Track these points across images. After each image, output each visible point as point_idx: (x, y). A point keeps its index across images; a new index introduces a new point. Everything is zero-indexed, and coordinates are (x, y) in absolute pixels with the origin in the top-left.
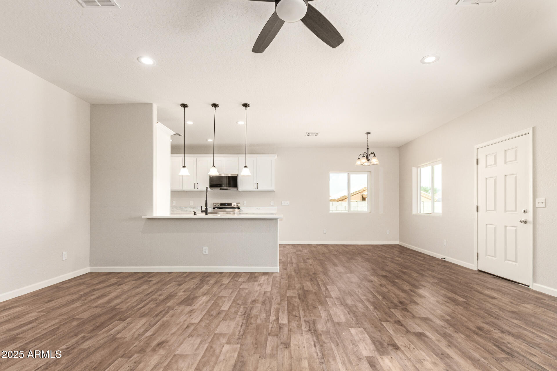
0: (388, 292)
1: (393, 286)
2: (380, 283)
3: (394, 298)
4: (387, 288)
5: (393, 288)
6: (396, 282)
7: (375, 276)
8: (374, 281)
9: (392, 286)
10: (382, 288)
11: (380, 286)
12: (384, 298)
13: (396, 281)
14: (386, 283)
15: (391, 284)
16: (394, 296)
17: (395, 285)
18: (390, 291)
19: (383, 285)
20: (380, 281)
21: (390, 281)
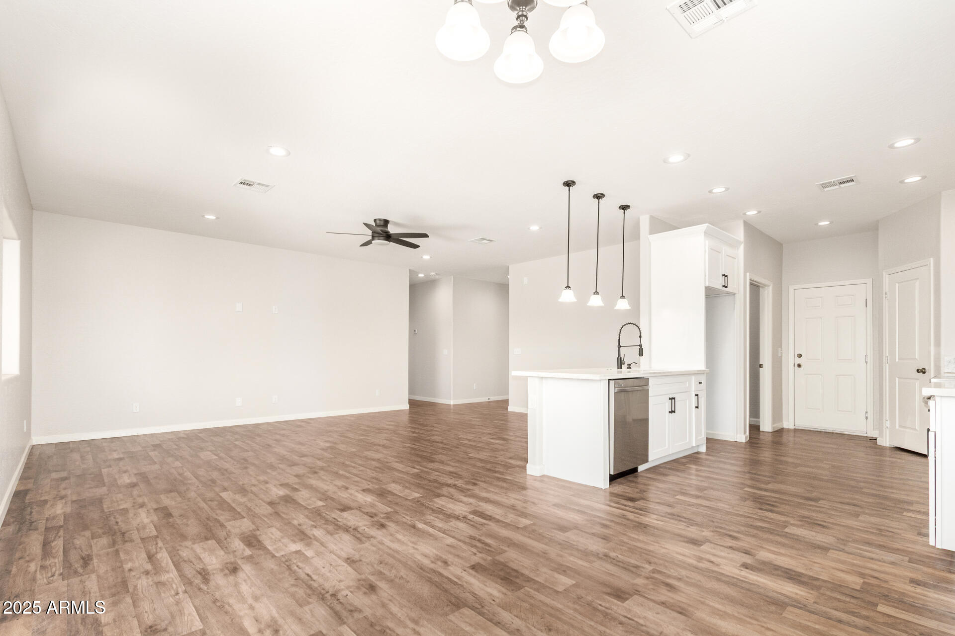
0: (332, 480)
1: (326, 491)
2: (348, 491)
3: (324, 475)
4: (336, 486)
5: (326, 487)
6: (321, 500)
7: (364, 503)
8: (361, 492)
9: (328, 490)
10: (344, 484)
11: (348, 486)
12: (337, 473)
13: (321, 503)
14: (340, 494)
15: (330, 494)
16: (324, 477)
17: (323, 494)
18: (331, 482)
19: (343, 488)
20: (351, 494)
21: (333, 499)
